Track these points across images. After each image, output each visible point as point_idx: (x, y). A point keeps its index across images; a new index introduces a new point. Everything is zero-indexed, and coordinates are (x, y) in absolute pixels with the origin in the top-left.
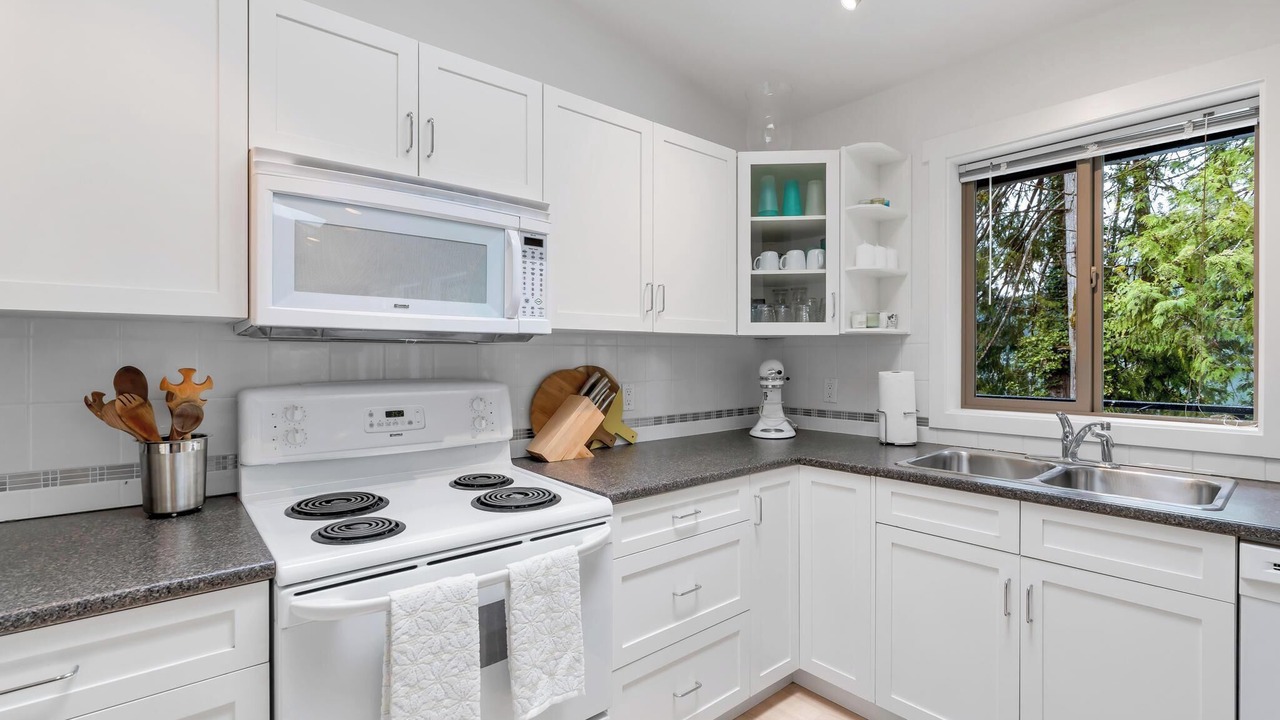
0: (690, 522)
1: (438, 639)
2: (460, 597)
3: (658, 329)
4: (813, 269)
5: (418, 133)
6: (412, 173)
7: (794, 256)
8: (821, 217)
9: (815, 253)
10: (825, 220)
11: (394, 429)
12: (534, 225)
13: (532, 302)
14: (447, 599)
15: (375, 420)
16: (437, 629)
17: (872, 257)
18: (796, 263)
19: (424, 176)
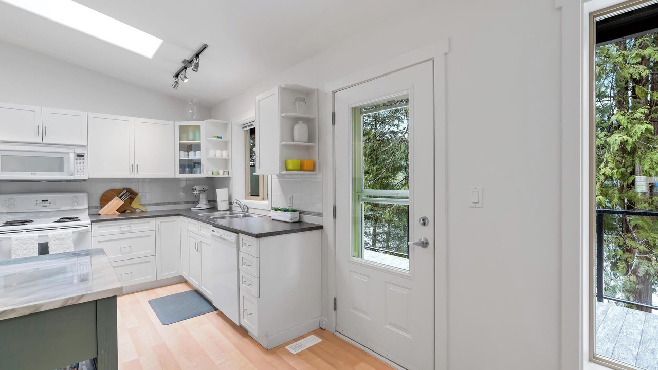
0: (128, 229)
1: (25, 246)
2: (32, 238)
3: (137, 176)
4: (197, 157)
5: (42, 131)
6: (41, 141)
7: (191, 153)
8: (200, 141)
9: (198, 152)
10: (200, 143)
11: (44, 205)
12: (80, 151)
13: (80, 171)
14: (27, 238)
15: (38, 202)
16: (25, 244)
17: (220, 154)
18: (193, 156)
19: (44, 142)
